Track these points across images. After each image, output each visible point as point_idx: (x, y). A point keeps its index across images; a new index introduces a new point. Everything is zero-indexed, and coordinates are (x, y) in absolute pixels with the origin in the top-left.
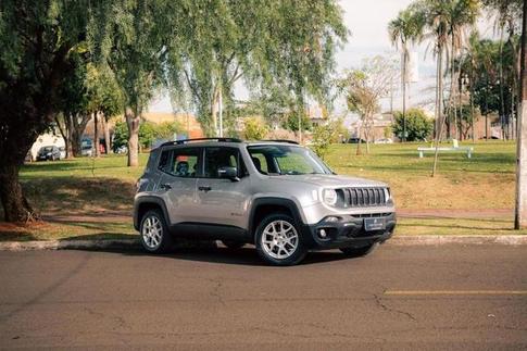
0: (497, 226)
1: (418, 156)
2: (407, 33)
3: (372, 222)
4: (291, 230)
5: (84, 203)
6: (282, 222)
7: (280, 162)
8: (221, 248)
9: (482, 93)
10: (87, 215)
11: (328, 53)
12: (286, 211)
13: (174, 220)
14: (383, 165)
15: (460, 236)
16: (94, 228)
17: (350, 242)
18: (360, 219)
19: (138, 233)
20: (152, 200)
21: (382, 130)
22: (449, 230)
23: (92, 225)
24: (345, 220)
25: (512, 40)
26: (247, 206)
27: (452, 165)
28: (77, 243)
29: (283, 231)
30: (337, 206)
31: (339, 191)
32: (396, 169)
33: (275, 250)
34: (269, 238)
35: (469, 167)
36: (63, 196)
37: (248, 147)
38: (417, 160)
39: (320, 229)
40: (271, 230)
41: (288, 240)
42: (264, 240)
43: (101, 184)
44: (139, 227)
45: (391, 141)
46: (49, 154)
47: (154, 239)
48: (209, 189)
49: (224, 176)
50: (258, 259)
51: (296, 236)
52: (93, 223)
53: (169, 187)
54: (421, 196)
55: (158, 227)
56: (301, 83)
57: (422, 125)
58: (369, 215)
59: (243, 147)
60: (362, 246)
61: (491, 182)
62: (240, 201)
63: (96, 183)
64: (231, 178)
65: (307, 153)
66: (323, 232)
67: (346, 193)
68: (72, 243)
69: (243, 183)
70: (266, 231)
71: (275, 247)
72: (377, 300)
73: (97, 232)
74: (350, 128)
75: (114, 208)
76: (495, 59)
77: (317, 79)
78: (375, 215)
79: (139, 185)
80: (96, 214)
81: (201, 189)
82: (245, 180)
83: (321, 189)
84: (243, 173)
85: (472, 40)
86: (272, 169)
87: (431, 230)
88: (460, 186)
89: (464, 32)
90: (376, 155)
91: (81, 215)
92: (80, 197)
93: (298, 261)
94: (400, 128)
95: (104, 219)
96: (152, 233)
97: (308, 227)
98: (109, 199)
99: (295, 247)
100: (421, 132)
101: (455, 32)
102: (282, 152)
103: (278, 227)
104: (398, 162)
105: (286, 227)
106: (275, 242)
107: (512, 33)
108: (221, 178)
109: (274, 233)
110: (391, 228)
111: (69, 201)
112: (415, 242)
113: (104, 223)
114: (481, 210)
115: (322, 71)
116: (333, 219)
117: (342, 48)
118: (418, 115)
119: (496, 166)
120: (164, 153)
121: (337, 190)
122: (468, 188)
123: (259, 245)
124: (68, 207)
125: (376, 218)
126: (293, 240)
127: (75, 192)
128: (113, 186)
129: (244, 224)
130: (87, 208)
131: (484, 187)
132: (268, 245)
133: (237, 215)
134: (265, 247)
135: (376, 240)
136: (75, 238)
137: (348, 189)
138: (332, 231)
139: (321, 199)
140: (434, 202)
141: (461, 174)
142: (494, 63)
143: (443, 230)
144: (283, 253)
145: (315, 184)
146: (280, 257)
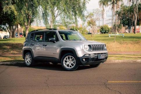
0: (136, 57)
1: (109, 37)
2: (104, 4)
3: (100, 56)
4: (73, 59)
5: (11, 51)
6: (70, 56)
7: (69, 36)
8: (51, 64)
9: (123, 21)
10: (11, 54)
11: (84, 4)
12: (72, 52)
13: (35, 56)
14: (99, 39)
15: (126, 60)
16: (12, 58)
17: (93, 63)
18: (97, 55)
19: (24, 60)
20: (28, 49)
21: (97, 31)
22: (122, 58)
23: (12, 57)
24: (92, 55)
25: (133, 5)
26: (58, 51)
27: (119, 39)
28: (6, 63)
29: (71, 59)
30: (89, 51)
31: (89, 46)
32: (103, 40)
33: (68, 66)
34: (66, 61)
35: (124, 40)
36: (5, 48)
37: (59, 31)
38: (108, 38)
39: (83, 58)
40: (66, 59)
41: (72, 62)
42: (64, 62)
43: (16, 45)
44: (24, 58)
45: (99, 34)
46: (7, 37)
47: (29, 62)
48: (46, 45)
49: (51, 41)
50: (62, 69)
51: (75, 61)
52: (12, 56)
53: (33, 45)
54: (111, 48)
55: (30, 58)
56: (76, 14)
57: (107, 29)
58: (99, 54)
59: (57, 32)
60: (97, 64)
61: (131, 44)
62: (56, 49)
63: (15, 44)
64: (53, 42)
65: (78, 33)
66: (84, 60)
67: (92, 46)
68: (4, 63)
69: (57, 43)
70: (65, 59)
71: (68, 64)
72: (105, 85)
73: (13, 59)
74: (88, 30)
75: (20, 52)
76: (128, 11)
77: (81, 12)
78: (101, 54)
79: (24, 44)
80: (14, 54)
81: (43, 45)
82: (58, 42)
83: (83, 45)
84: (57, 40)
85: (121, 6)
86: (67, 39)
87: (116, 58)
88: (123, 45)
89: (120, 3)
90: (97, 37)
91: (9, 54)
92: (10, 49)
93: (76, 69)
94: (102, 30)
95: (16, 55)
96: (28, 60)
97: (79, 58)
98: (19, 49)
99: (75, 65)
100: (107, 31)
101: (117, 3)
102: (70, 33)
103: (69, 58)
104: (103, 38)
105: (71, 58)
106: (68, 63)
107: (133, 3)
108: (50, 42)
109: (68, 60)
110: (106, 58)
111: (6, 50)
112: (112, 62)
113: (15, 57)
114: (129, 52)
115: (82, 10)
116: (87, 55)
117: (88, 3)
118: (107, 27)
119: (132, 39)
120: (32, 34)
121: (89, 45)
122: (125, 45)
123: (63, 64)
124: (6, 52)
125: (102, 55)
126: (74, 62)
127: (8, 47)
128: (20, 45)
129: (57, 57)
130: (12, 52)
131: (129, 45)
132: (66, 64)
133: (55, 54)
134: (65, 65)
135: (101, 62)
136: (5, 61)
137: (92, 45)
138: (87, 59)
139: (84, 49)
140: (115, 49)
141: (122, 41)
142: (127, 12)
143: (120, 58)
144: (70, 66)
145: (81, 43)
146: (69, 68)
